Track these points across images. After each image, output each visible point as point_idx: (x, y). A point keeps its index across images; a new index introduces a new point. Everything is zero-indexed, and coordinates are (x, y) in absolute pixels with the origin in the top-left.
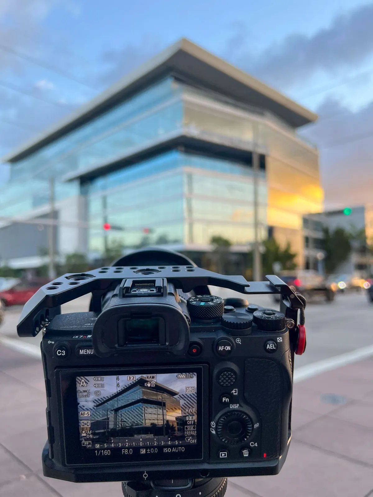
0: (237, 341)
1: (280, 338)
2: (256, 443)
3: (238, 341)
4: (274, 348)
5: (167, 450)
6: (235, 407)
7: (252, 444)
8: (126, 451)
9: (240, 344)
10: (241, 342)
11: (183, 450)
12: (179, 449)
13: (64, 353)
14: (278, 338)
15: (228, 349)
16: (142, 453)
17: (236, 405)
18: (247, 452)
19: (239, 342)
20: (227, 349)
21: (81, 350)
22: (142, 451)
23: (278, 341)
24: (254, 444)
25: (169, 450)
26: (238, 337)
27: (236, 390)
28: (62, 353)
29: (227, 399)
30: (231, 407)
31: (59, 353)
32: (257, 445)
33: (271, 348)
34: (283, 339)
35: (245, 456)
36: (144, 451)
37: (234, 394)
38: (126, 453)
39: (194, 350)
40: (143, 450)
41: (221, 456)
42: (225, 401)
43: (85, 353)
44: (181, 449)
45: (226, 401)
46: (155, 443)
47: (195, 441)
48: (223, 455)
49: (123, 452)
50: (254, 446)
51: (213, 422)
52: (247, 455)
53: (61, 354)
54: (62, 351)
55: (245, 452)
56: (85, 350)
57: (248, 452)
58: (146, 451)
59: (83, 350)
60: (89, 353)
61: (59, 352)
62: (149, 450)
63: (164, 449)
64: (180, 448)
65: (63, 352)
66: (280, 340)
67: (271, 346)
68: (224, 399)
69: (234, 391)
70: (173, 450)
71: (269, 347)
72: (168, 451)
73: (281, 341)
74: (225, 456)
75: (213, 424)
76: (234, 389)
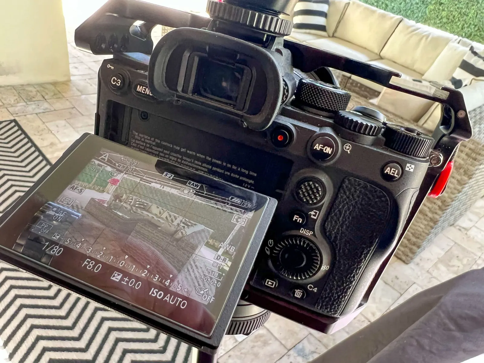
0: (346, 148)
1: (411, 166)
2: (316, 289)
3: (348, 147)
4: (395, 175)
5: (157, 292)
6: (307, 233)
7: (311, 287)
8: (92, 263)
9: (349, 153)
10: (350, 151)
11: (183, 305)
12: (177, 300)
13: (119, 83)
14: (408, 165)
15: (327, 151)
16: (114, 279)
17: (309, 233)
18: (300, 293)
19: (348, 149)
20: (325, 150)
21: (139, 86)
22: (116, 275)
23: (407, 169)
24: (313, 288)
25: (160, 296)
26: (349, 141)
27: (316, 213)
28: (117, 82)
29: (299, 219)
30: (302, 231)
31: (114, 81)
32: (315, 291)
33: (391, 174)
34: (415, 169)
35: (297, 296)
36: (119, 277)
37: (312, 217)
38: (90, 267)
39: (281, 138)
40: (119, 275)
41: (268, 283)
42: (296, 220)
43: (143, 91)
44: (181, 302)
45: (298, 221)
46: (145, 272)
47: (212, 300)
48: (270, 283)
49: (85, 263)
50: (312, 291)
51: (272, 241)
52: (300, 297)
53: (115, 83)
54: (117, 80)
55: (298, 292)
56: (144, 87)
57: (302, 294)
58: (122, 279)
59: (141, 87)
60: (148, 94)
61: (114, 79)
62: (126, 279)
63: (153, 289)
64: (180, 299)
65: (119, 81)
66: (410, 168)
67: (392, 171)
68: (296, 217)
69: (312, 213)
70: (166, 298)
71: (389, 172)
72: (158, 295)
73: (412, 170)
74: (272, 285)
75: (271, 243)
76: (314, 211)
